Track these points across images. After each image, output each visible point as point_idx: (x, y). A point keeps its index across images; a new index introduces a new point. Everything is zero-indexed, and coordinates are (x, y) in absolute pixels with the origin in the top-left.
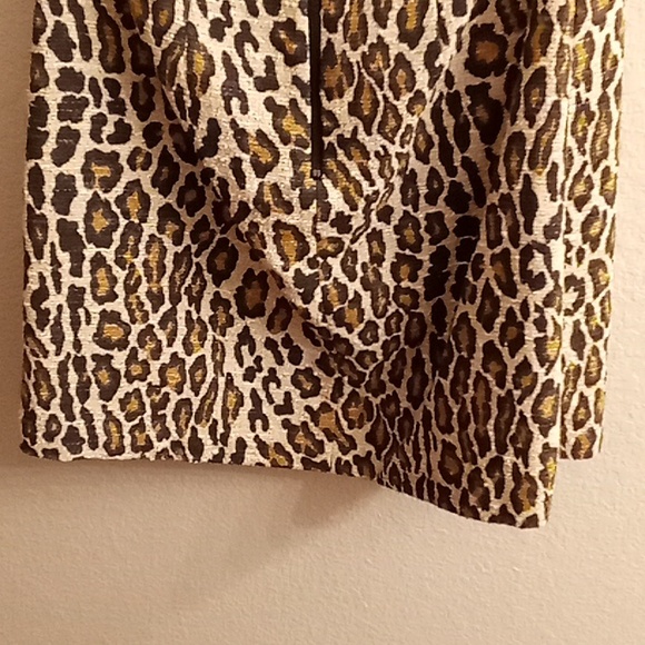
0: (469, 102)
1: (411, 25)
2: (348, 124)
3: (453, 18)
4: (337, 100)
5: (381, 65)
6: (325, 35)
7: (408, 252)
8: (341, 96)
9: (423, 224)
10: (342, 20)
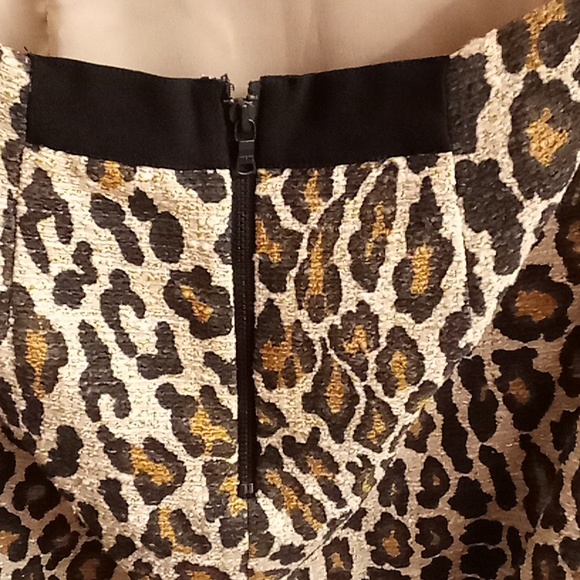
0: (498, 374)
1: (419, 286)
2: (301, 424)
3: (494, 277)
4: (285, 390)
5: (364, 345)
6: (262, 294)
7: (387, 566)
8: (291, 384)
9: (414, 531)
10: (293, 273)
